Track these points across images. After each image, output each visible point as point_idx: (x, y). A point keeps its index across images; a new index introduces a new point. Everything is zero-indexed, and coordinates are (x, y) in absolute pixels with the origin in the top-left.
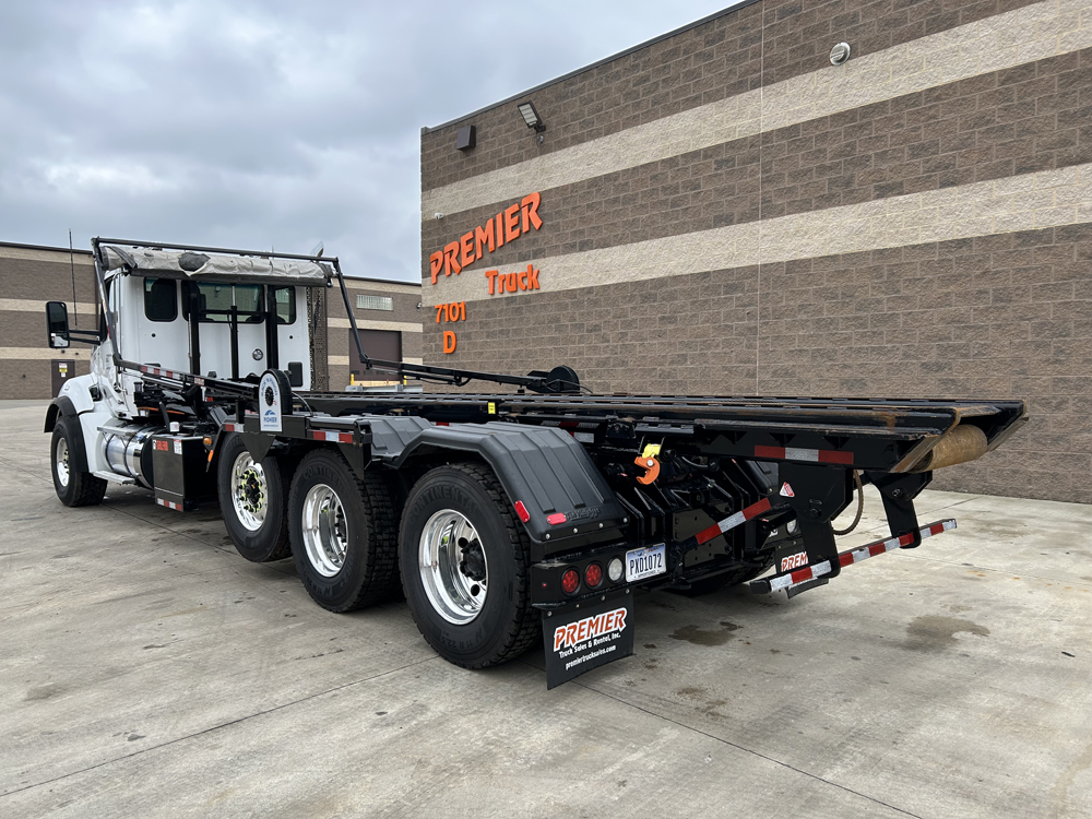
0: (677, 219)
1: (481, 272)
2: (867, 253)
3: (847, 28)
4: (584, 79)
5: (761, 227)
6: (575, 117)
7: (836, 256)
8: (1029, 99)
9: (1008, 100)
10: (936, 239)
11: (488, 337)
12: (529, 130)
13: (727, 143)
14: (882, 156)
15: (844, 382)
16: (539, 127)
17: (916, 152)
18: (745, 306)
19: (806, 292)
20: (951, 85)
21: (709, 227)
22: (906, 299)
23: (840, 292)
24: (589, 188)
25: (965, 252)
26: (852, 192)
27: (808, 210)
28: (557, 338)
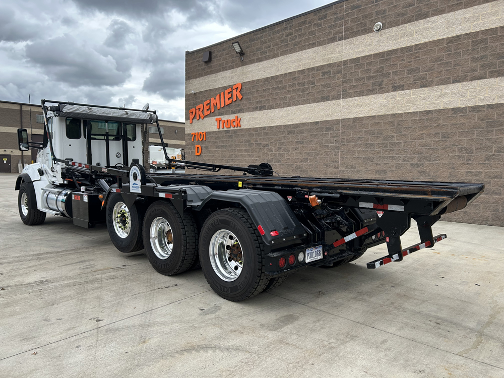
0: (304, 97)
1: (214, 118)
2: (388, 115)
3: (381, 15)
4: (263, 32)
5: (341, 102)
6: (258, 49)
7: (375, 116)
8: (459, 51)
9: (449, 51)
10: (418, 110)
11: (216, 148)
12: (237, 54)
13: (327, 65)
14: (395, 73)
15: (377, 172)
16: (242, 54)
17: (410, 71)
18: (334, 137)
19: (361, 131)
20: (426, 44)
21: (318, 102)
22: (405, 135)
23: (376, 132)
24: (264, 82)
25: (430, 116)
26: (382, 88)
27: (363, 95)
28: (249, 149)
